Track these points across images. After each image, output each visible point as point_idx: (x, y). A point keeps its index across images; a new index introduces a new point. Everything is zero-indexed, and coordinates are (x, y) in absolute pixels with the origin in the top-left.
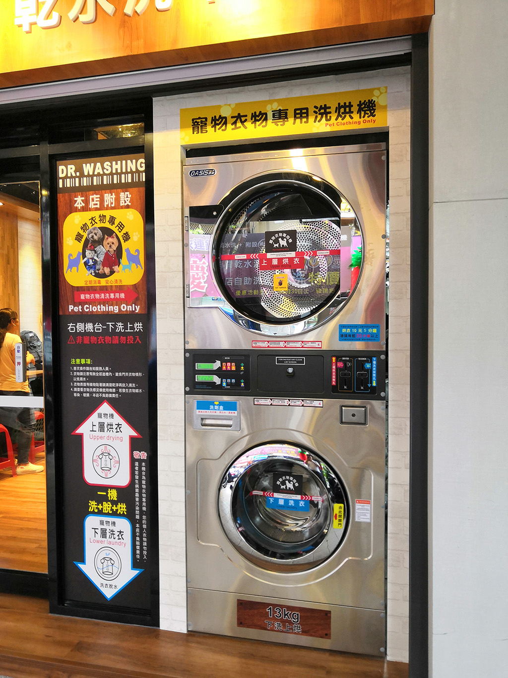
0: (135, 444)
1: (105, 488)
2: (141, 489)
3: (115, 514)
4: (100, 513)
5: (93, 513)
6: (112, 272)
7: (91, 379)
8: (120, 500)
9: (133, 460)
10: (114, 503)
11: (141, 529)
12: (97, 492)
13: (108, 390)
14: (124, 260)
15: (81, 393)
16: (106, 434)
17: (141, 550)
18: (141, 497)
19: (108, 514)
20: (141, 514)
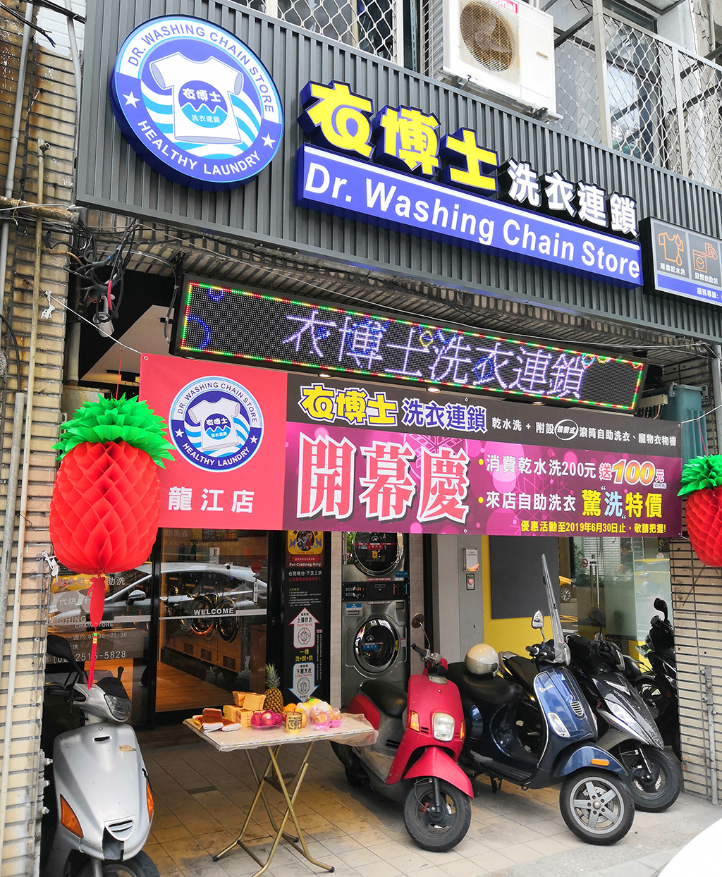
0: (317, 626)
1: (303, 649)
2: (319, 647)
3: (308, 661)
4: (301, 661)
5: (298, 662)
6: (310, 548)
7: (299, 598)
8: (310, 654)
9: (316, 634)
10: (307, 656)
11: (319, 666)
12: (300, 652)
13: (307, 602)
14: (315, 543)
15: (294, 605)
16: (305, 623)
17: (319, 676)
18: (319, 651)
19: (304, 662)
20: (319, 658)
